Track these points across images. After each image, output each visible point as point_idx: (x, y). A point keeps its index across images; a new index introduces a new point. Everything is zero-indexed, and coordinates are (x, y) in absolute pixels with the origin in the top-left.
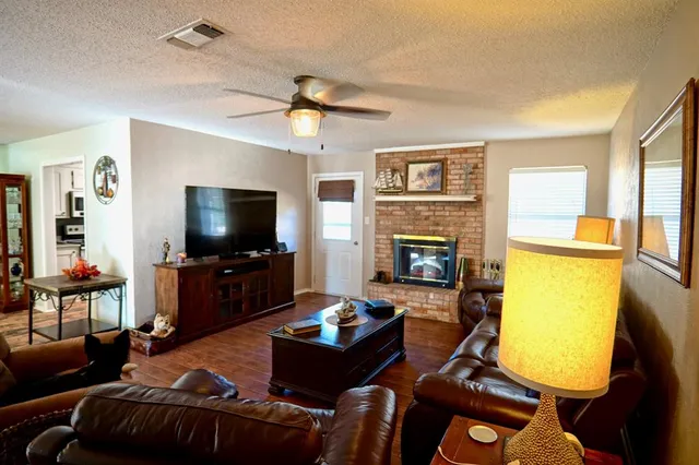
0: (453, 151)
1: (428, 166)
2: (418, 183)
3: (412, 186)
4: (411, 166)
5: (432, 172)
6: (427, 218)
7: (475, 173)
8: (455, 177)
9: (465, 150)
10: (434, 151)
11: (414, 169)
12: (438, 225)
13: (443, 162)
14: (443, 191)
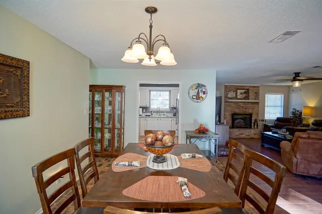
0: (251, 87)
1: (243, 91)
2: (241, 96)
3: (238, 97)
4: (238, 90)
5: (245, 93)
6: (243, 107)
7: (257, 94)
8: (251, 95)
9: (254, 87)
10: (245, 86)
11: (239, 91)
12: (246, 109)
13: (248, 90)
14: (248, 99)
